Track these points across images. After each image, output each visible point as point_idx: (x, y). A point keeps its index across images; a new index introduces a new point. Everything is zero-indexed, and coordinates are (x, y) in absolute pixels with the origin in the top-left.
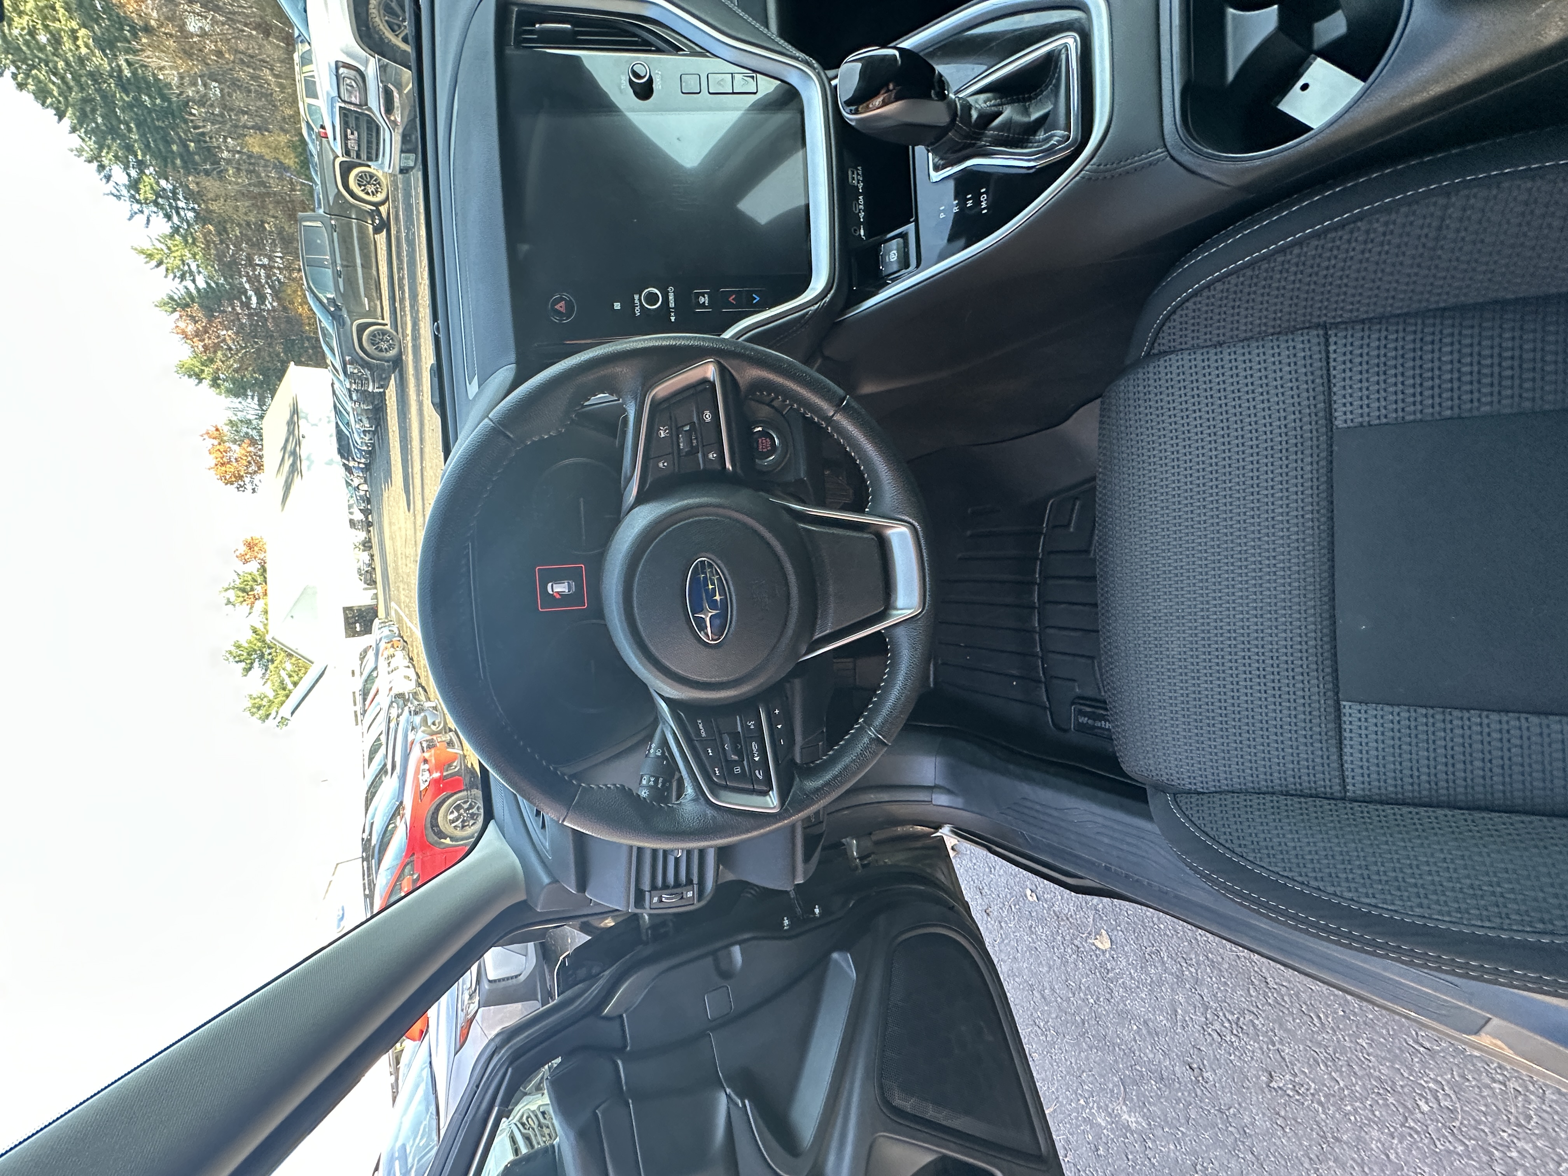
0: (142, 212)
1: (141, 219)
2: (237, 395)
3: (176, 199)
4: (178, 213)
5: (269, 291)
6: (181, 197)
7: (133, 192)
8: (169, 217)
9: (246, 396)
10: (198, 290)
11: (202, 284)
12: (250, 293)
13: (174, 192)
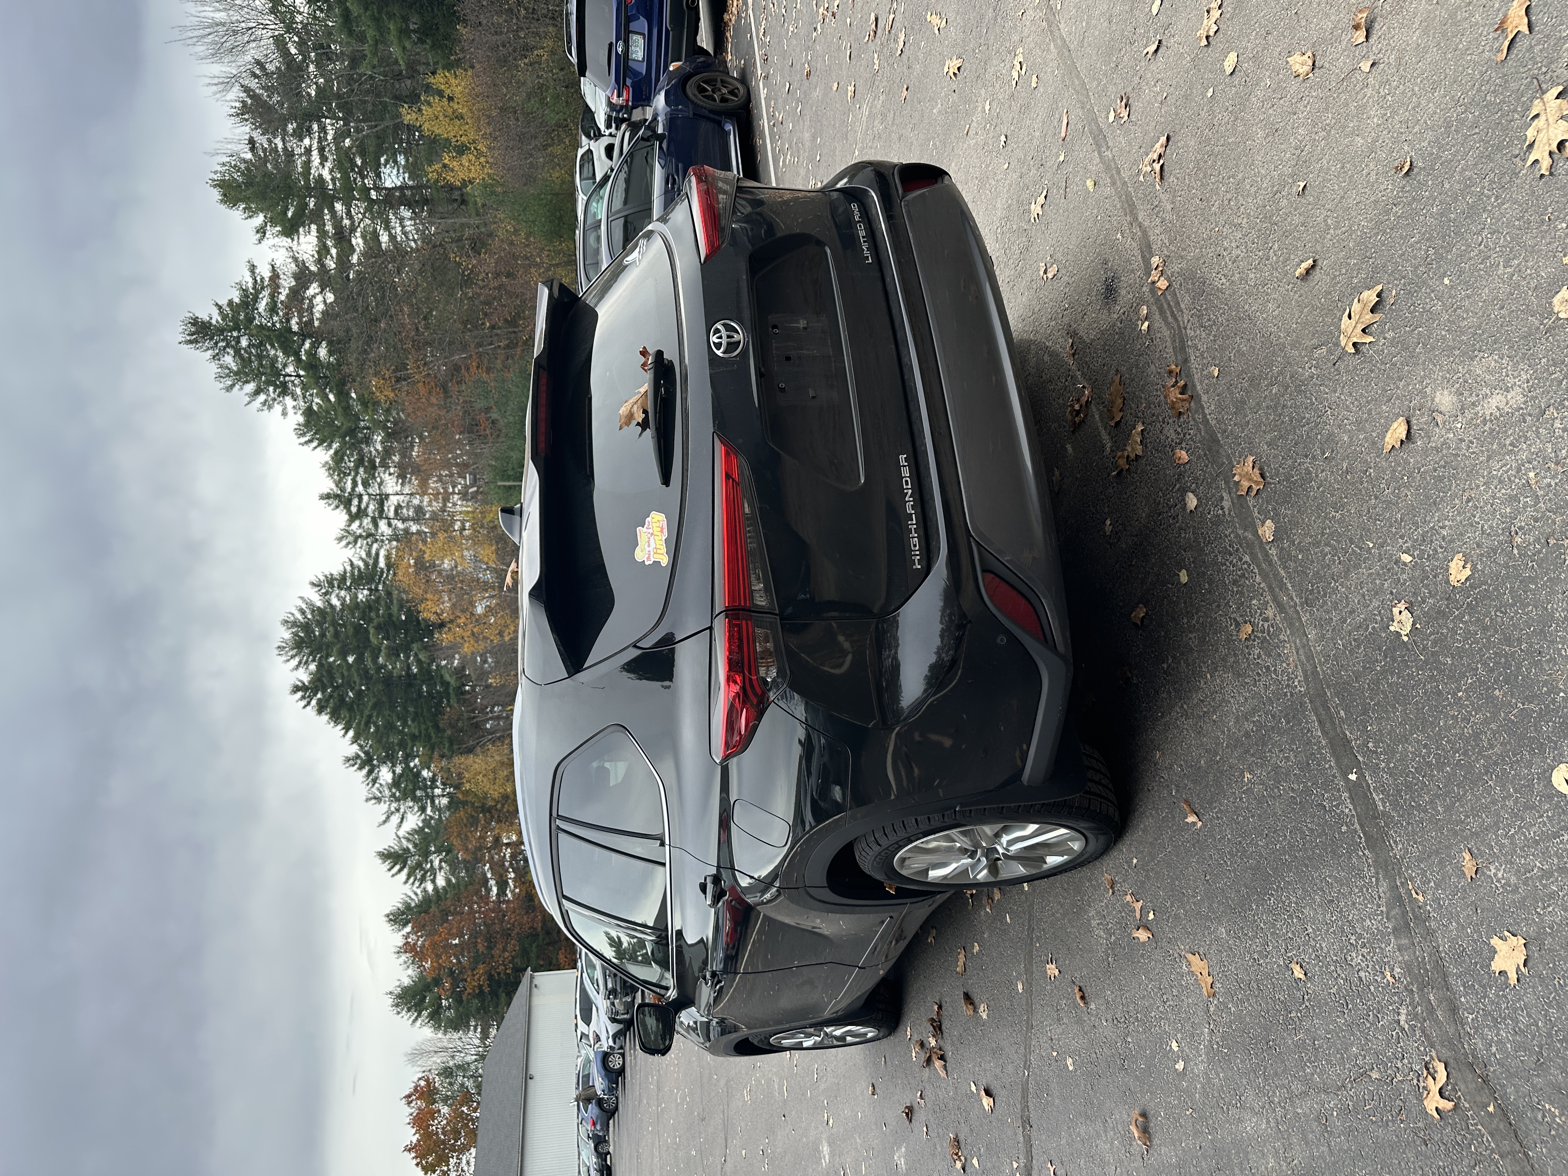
0: (398, 810)
1: (395, 819)
2: (456, 1029)
3: (433, 787)
4: (433, 802)
5: (512, 875)
6: (438, 784)
7: (394, 790)
8: (423, 809)
9: (468, 1027)
10: (436, 889)
11: (441, 882)
12: (492, 882)
13: (433, 780)
